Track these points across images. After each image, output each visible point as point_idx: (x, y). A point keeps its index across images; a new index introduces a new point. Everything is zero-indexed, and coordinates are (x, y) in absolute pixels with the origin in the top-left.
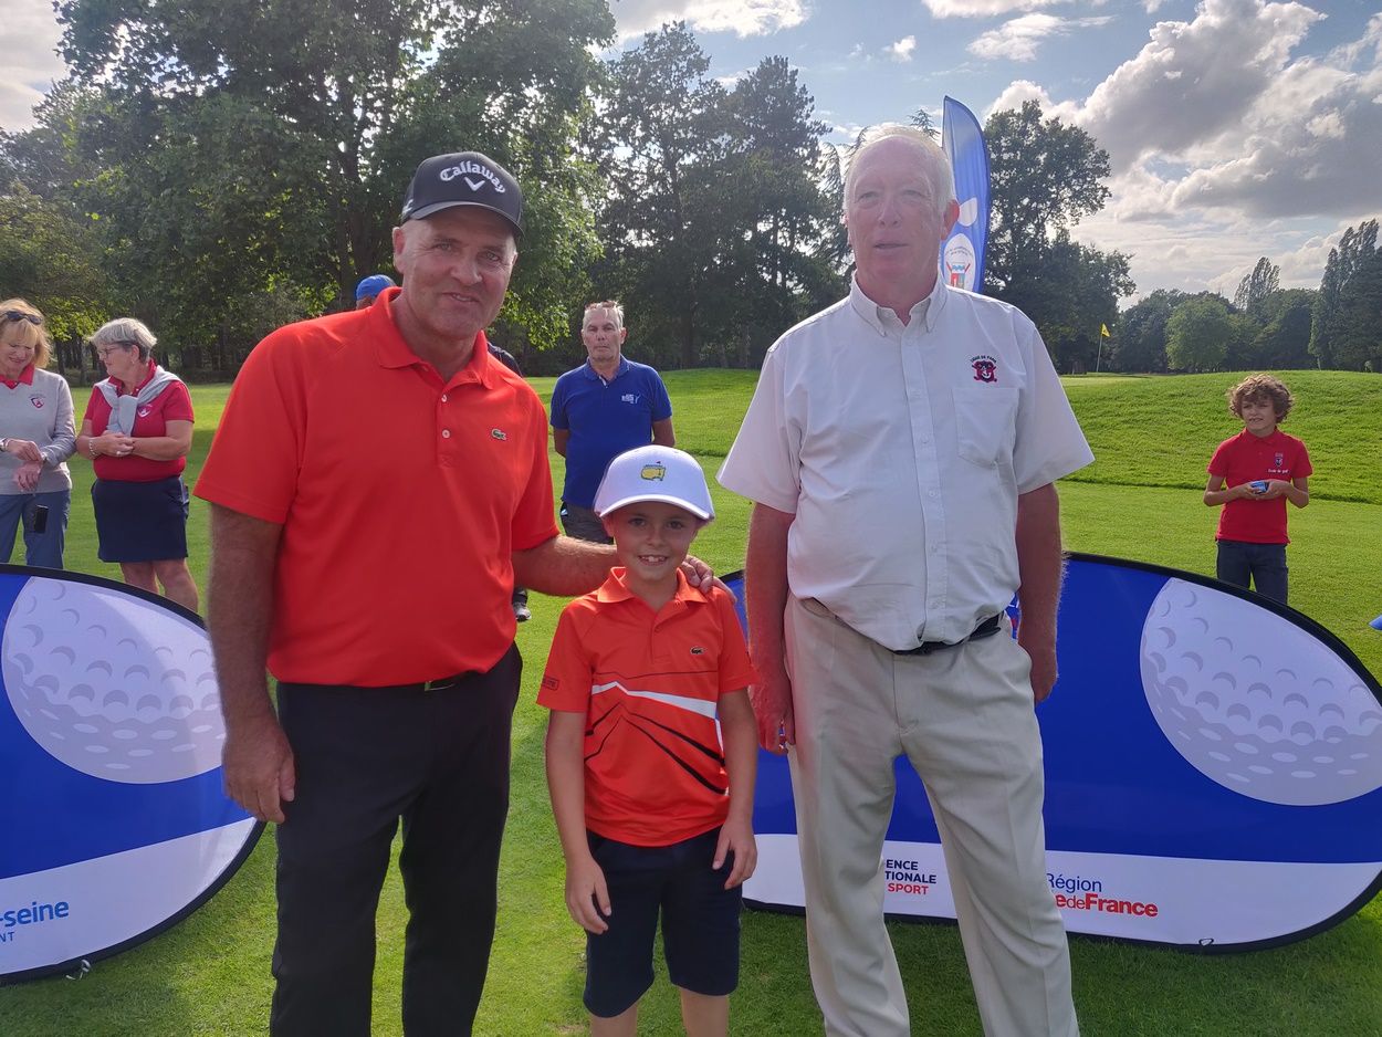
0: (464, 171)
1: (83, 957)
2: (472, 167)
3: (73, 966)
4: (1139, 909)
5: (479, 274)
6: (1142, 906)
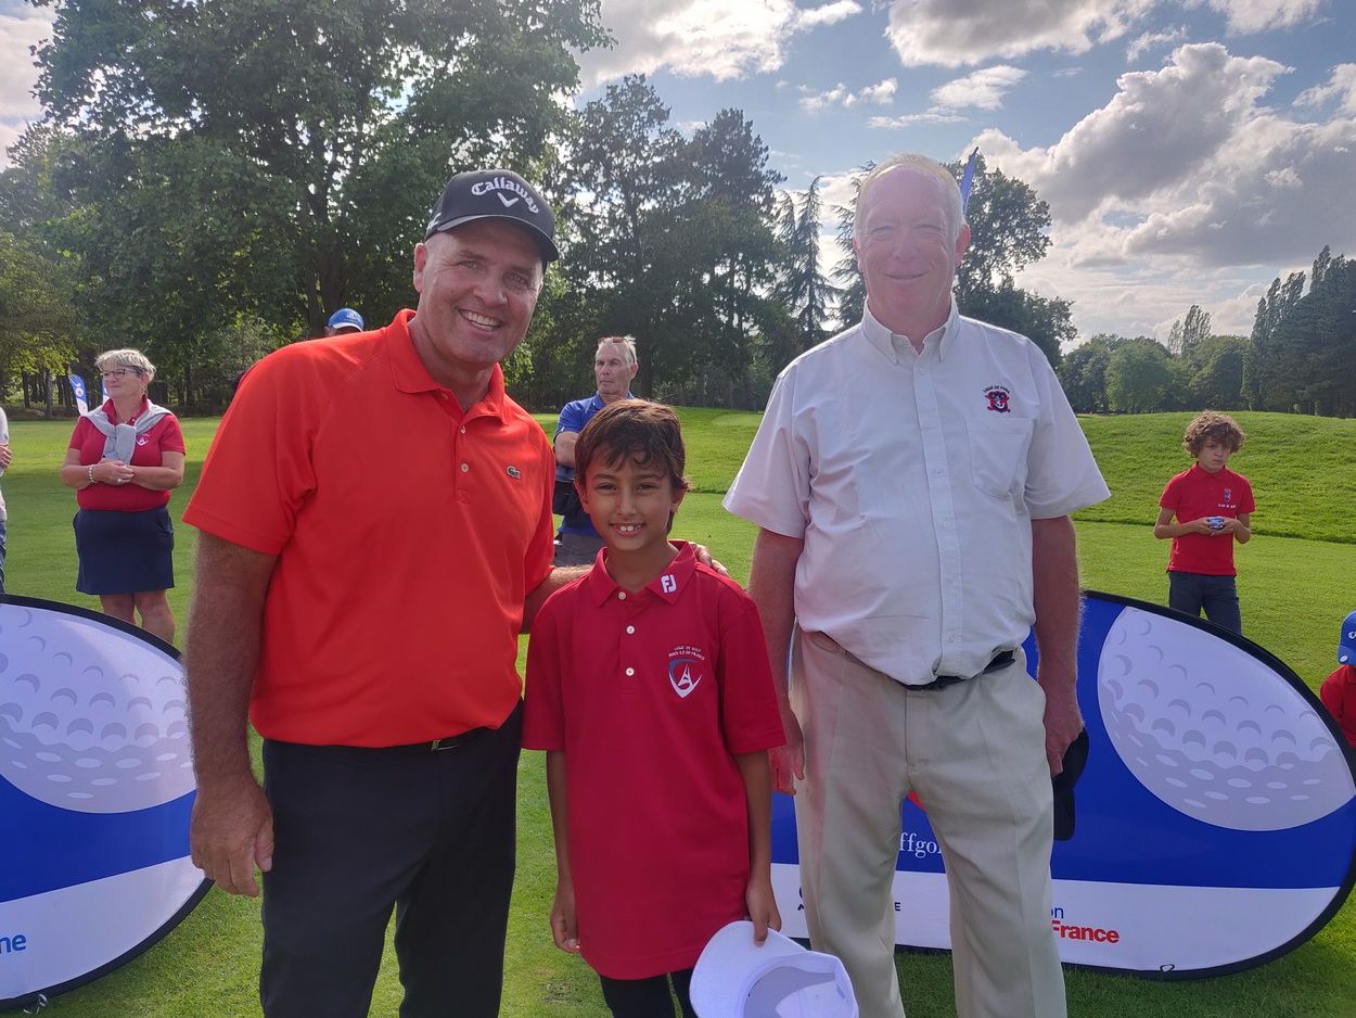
0: (497, 186)
1: (40, 992)
2: (506, 183)
3: (30, 1000)
4: (1100, 935)
5: (505, 295)
6: (1104, 933)
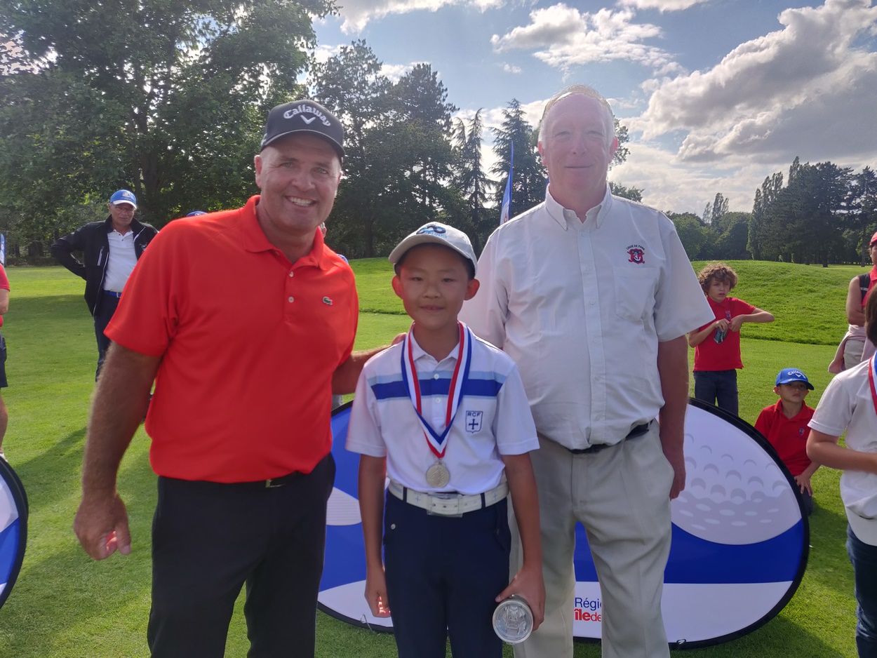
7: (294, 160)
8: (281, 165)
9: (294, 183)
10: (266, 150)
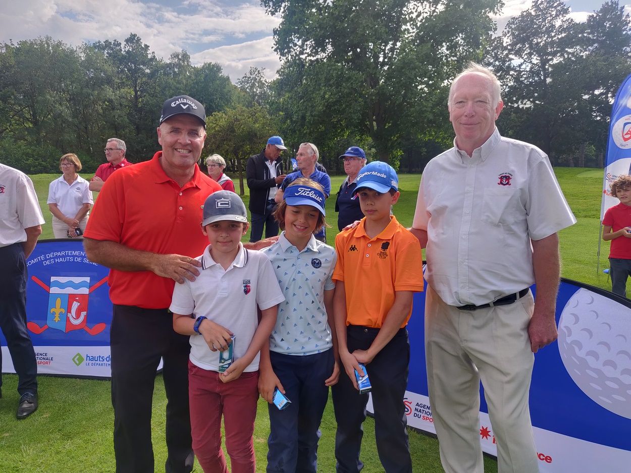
7: (179, 128)
8: (172, 132)
9: (179, 141)
10: (162, 124)
